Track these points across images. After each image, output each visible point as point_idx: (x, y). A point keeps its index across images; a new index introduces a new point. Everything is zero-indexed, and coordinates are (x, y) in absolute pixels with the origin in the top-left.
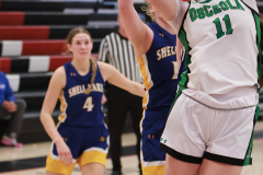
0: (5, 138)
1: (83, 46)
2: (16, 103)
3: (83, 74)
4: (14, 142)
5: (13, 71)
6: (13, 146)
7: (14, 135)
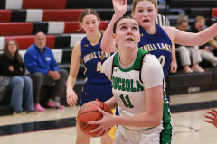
0: (51, 101)
1: (91, 25)
2: (60, 73)
3: (93, 45)
4: (58, 104)
5: (57, 46)
6: (57, 108)
7: (58, 99)
